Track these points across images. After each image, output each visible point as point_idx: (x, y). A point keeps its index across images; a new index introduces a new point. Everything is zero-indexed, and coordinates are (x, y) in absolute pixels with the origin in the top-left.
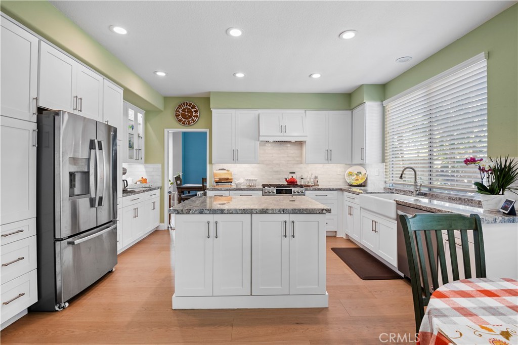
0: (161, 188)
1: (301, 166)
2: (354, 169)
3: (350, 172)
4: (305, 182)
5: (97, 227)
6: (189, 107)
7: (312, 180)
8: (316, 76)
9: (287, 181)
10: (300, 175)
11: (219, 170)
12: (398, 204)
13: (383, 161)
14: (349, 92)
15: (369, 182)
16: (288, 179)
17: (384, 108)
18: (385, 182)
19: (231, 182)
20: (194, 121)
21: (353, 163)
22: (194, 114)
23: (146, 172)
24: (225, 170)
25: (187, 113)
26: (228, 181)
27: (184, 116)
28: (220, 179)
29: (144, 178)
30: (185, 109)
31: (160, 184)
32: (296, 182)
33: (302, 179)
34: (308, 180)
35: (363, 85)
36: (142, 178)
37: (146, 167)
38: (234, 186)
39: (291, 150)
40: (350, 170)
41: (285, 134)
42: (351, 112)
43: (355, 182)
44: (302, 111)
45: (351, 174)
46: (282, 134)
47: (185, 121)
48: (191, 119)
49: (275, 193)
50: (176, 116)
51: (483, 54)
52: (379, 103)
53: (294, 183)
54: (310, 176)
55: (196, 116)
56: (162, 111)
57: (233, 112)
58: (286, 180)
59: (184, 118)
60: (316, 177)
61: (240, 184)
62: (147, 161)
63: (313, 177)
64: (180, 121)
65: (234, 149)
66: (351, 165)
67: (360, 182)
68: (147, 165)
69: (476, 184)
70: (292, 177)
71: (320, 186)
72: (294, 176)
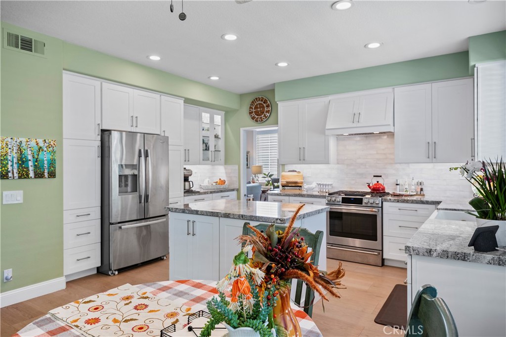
0: (238, 190)
5: (144, 219)
6: (261, 102)
7: (413, 187)
9: (370, 188)
10: (395, 180)
11: (289, 171)
16: (371, 185)
19: (301, 186)
20: (266, 117)
22: (266, 109)
23: (226, 173)
24: (296, 171)
25: (259, 110)
26: (297, 185)
27: (257, 113)
28: (287, 182)
29: (222, 179)
30: (257, 105)
31: (236, 186)
32: (384, 189)
33: (397, 185)
34: (407, 187)
36: (220, 179)
37: (225, 169)
38: (302, 192)
41: (359, 125)
44: (389, 90)
46: (354, 125)
47: (258, 118)
48: (263, 115)
49: (341, 203)
50: (250, 113)
53: (379, 190)
54: (409, 180)
55: (268, 112)
56: (238, 110)
57: (300, 102)
58: (369, 186)
59: (257, 115)
60: (420, 183)
61: (312, 189)
62: (227, 162)
63: (415, 181)
64: (253, 118)
65: (301, 147)
68: (226, 166)
70: (378, 182)
71: (425, 197)
72: (381, 181)
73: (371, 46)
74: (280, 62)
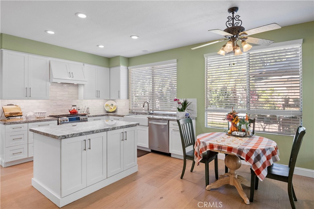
1: (78, 101)
2: (109, 103)
3: (107, 104)
4: (81, 112)
7: (86, 110)
8: (101, 46)
9: (70, 112)
10: (78, 107)
12: (149, 119)
13: (128, 98)
14: (109, 57)
15: (118, 109)
17: (128, 70)
18: (129, 109)
19: (21, 116)
21: (111, 99)
26: (19, 115)
28: (11, 114)
32: (77, 112)
33: (79, 110)
34: (83, 110)
35: (119, 56)
38: (24, 120)
39: (72, 90)
40: (107, 103)
41: (73, 79)
42: (109, 69)
43: (110, 110)
44: (82, 64)
45: (107, 106)
46: (70, 78)
49: (68, 121)
51: (175, 60)
52: (126, 67)
53: (76, 113)
54: (84, 107)
57: (26, 55)
58: (70, 111)
60: (88, 108)
61: (31, 117)
63: (86, 108)
65: (27, 87)
66: (108, 100)
67: (113, 110)
69: (178, 108)
70: (74, 109)
71: (90, 114)
72: (75, 108)
73: (100, 46)
74: (49, 31)
